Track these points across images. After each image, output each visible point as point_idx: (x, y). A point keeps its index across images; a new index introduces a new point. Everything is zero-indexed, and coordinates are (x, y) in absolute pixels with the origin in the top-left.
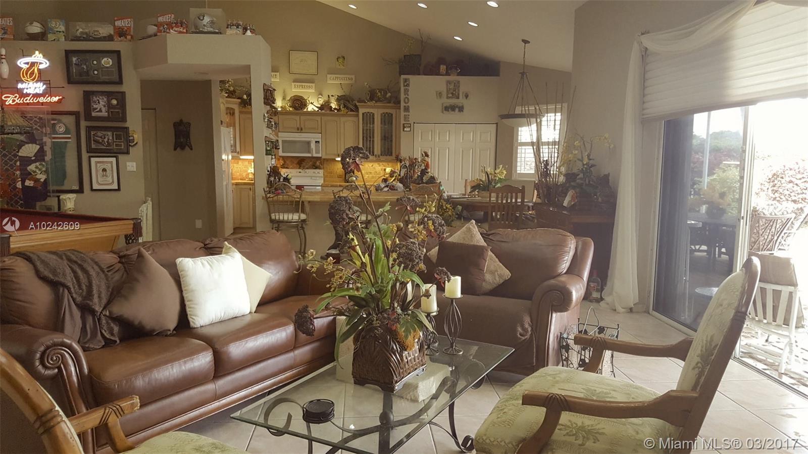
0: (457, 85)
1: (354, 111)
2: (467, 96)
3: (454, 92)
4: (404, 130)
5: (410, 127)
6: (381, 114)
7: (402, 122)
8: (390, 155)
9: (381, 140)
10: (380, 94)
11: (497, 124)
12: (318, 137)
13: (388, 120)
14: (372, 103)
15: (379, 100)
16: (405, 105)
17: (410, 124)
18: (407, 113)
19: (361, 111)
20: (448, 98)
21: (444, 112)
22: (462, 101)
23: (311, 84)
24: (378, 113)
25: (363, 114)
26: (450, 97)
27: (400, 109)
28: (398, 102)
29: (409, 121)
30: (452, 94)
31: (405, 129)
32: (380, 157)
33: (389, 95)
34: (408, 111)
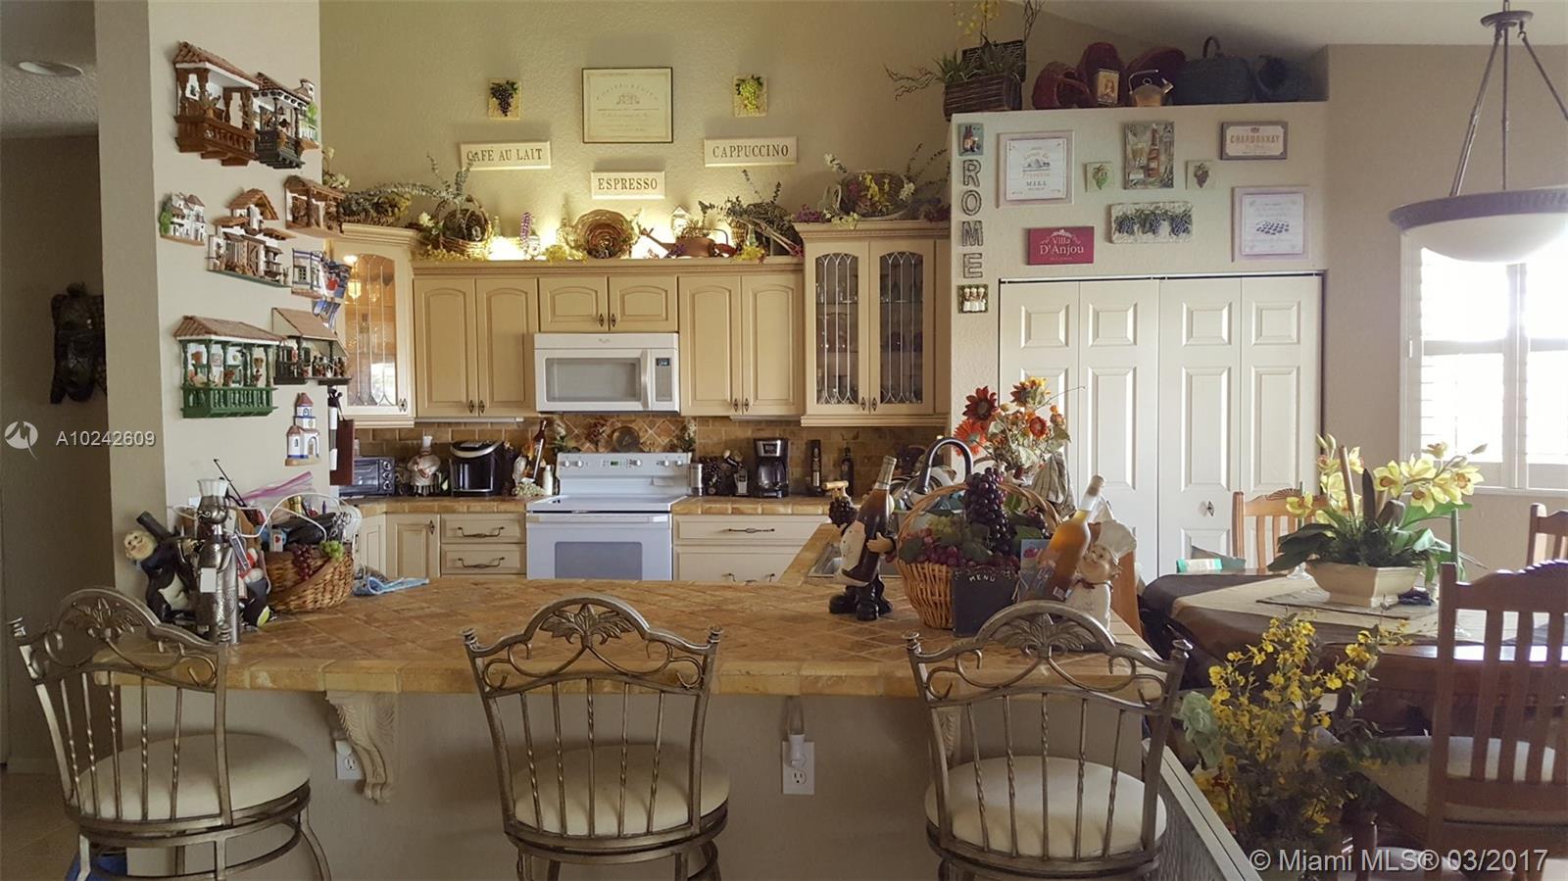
0: (1162, 140)
1: (786, 253)
2: (1201, 178)
3: (1153, 165)
4: (961, 310)
6: (883, 259)
7: (957, 280)
8: (912, 400)
9: (884, 347)
10: (874, 188)
11: (1323, 275)
12: (669, 345)
13: (905, 277)
14: (851, 221)
15: (873, 212)
16: (966, 218)
18: (975, 249)
19: (813, 251)
20: (1127, 184)
21: (1116, 236)
22: (1180, 195)
23: (651, 175)
24: (869, 255)
25: (819, 261)
26: (1136, 184)
27: (948, 237)
28: (942, 214)
29: (981, 275)
30: (1148, 171)
31: (967, 306)
32: (880, 405)
33: (908, 188)
34: (979, 241)
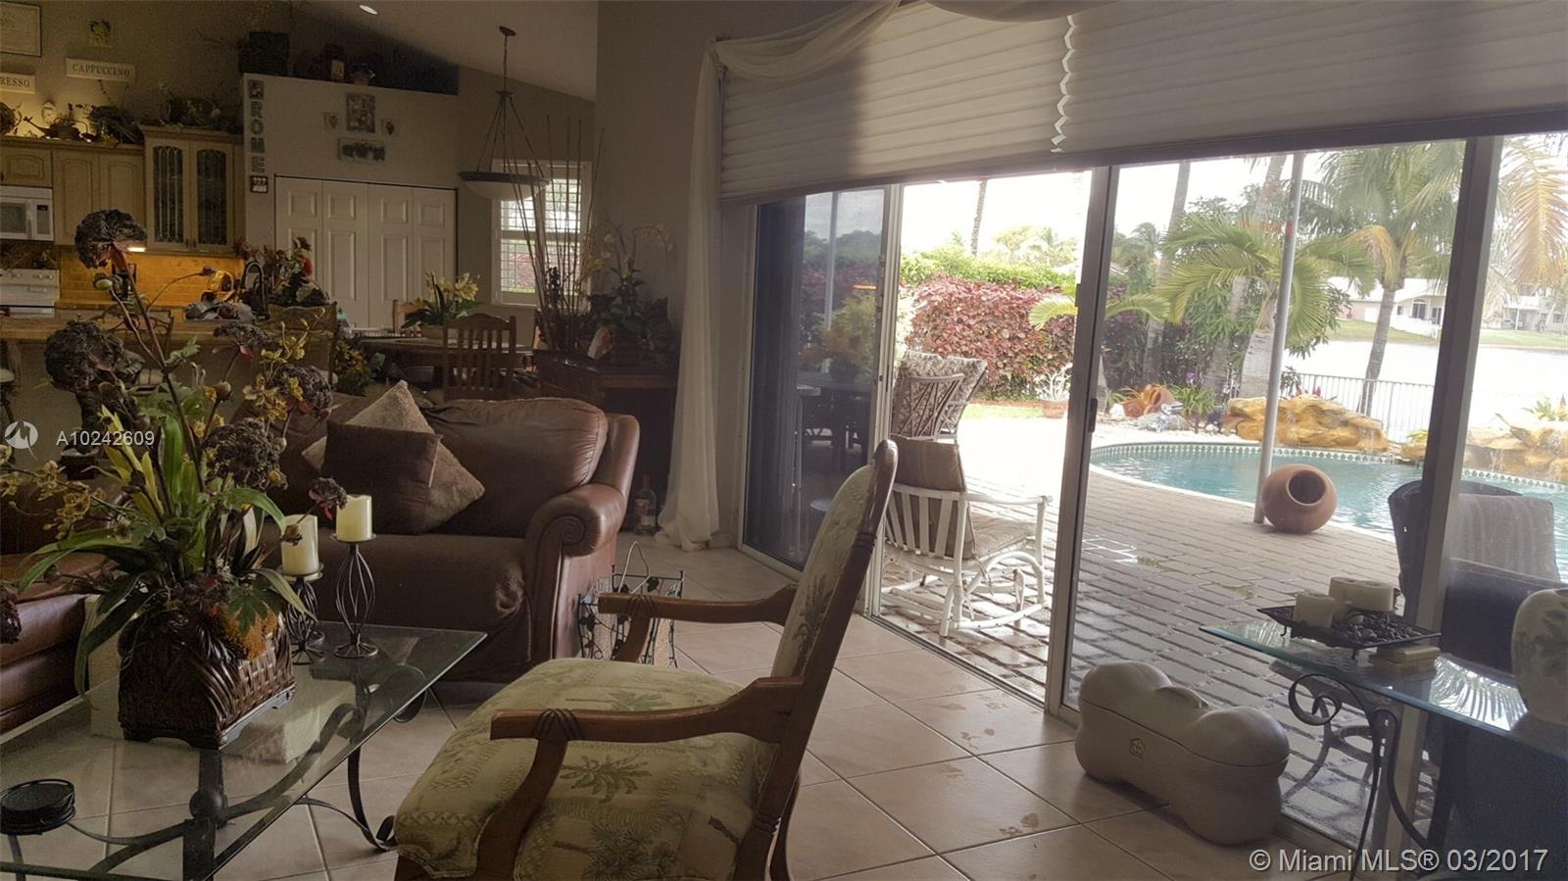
0: (369, 105)
1: (131, 142)
2: (391, 129)
3: (363, 119)
4: (251, 190)
5: (267, 183)
6: (199, 153)
7: (249, 172)
8: (219, 243)
9: (200, 207)
10: (194, 109)
11: (456, 190)
12: (44, 196)
13: (213, 167)
14: (177, 128)
15: (192, 124)
16: (253, 136)
17: (266, 178)
18: (258, 155)
19: (151, 143)
20: (350, 128)
21: (343, 157)
22: (379, 138)
23: (24, 77)
24: (190, 149)
25: (156, 150)
26: (355, 128)
27: (242, 143)
28: (237, 129)
29: (263, 170)
30: (359, 120)
31: (255, 188)
32: (198, 245)
33: (216, 112)
34: (262, 151)
